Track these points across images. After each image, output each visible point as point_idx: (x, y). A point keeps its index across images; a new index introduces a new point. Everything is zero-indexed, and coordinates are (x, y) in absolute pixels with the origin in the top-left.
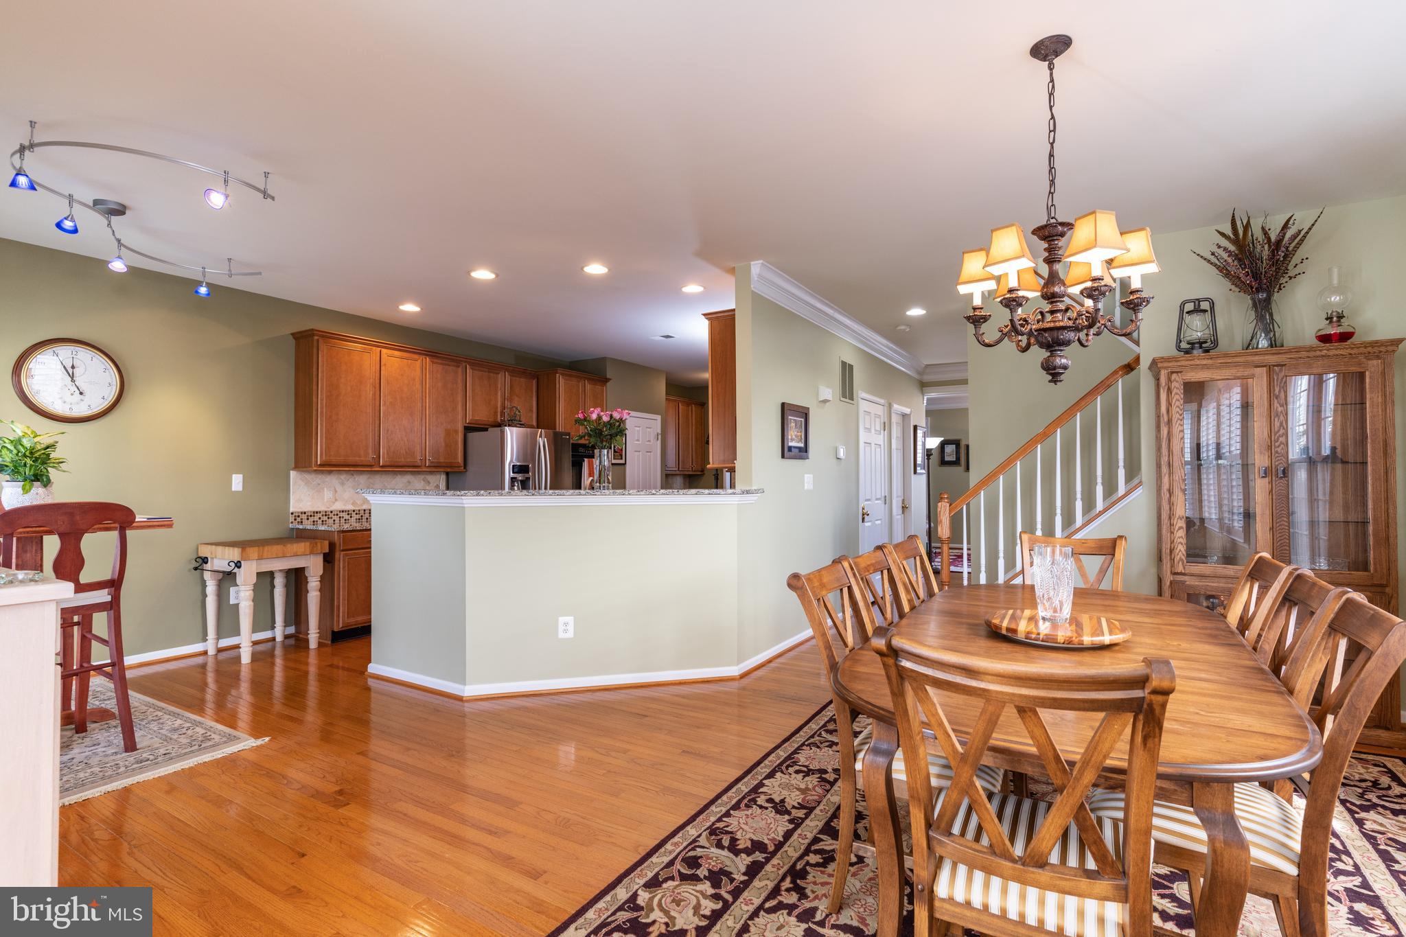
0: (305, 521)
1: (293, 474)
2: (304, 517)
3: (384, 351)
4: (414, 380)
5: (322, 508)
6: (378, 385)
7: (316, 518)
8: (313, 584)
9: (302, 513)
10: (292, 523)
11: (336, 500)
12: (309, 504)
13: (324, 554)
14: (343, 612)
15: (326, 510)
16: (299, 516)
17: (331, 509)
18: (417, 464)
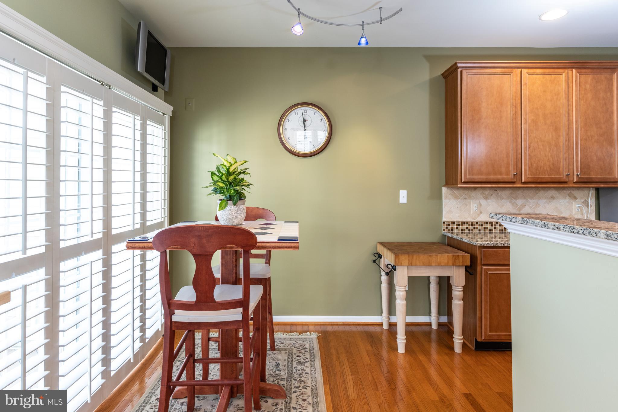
0: (455, 230)
1: (444, 190)
2: (454, 226)
3: (525, 71)
4: (558, 94)
5: (469, 219)
6: (519, 105)
7: (464, 228)
8: (457, 293)
9: (452, 222)
10: (444, 230)
11: (481, 212)
12: (457, 215)
13: (467, 267)
14: (486, 325)
15: (473, 220)
16: (449, 225)
17: (476, 220)
18: (562, 180)
